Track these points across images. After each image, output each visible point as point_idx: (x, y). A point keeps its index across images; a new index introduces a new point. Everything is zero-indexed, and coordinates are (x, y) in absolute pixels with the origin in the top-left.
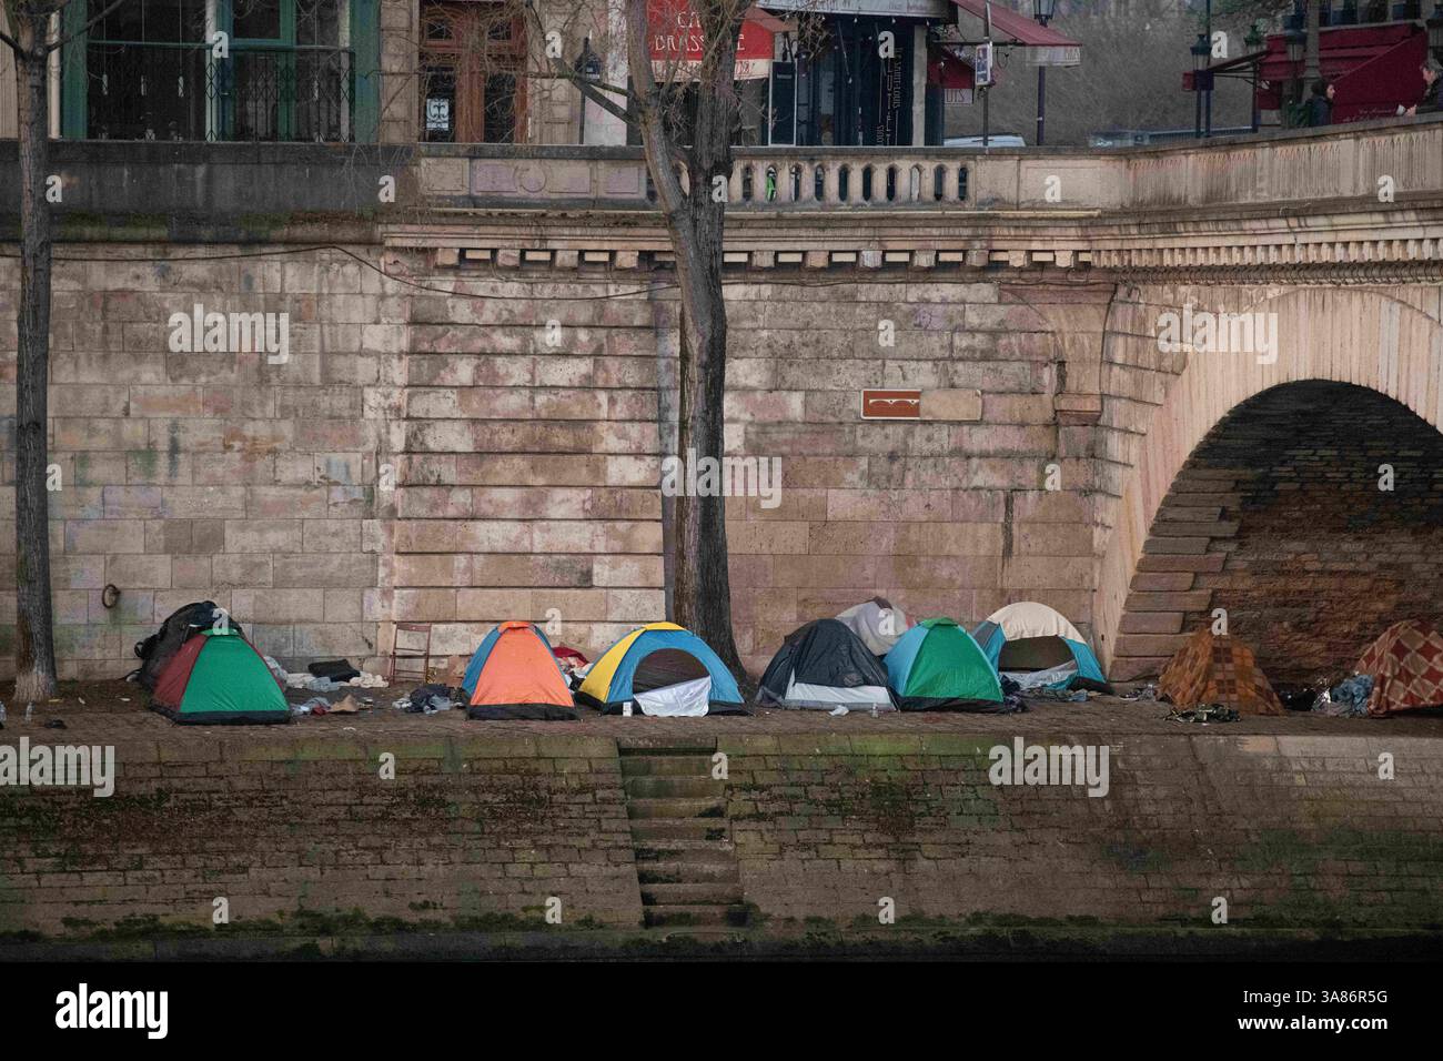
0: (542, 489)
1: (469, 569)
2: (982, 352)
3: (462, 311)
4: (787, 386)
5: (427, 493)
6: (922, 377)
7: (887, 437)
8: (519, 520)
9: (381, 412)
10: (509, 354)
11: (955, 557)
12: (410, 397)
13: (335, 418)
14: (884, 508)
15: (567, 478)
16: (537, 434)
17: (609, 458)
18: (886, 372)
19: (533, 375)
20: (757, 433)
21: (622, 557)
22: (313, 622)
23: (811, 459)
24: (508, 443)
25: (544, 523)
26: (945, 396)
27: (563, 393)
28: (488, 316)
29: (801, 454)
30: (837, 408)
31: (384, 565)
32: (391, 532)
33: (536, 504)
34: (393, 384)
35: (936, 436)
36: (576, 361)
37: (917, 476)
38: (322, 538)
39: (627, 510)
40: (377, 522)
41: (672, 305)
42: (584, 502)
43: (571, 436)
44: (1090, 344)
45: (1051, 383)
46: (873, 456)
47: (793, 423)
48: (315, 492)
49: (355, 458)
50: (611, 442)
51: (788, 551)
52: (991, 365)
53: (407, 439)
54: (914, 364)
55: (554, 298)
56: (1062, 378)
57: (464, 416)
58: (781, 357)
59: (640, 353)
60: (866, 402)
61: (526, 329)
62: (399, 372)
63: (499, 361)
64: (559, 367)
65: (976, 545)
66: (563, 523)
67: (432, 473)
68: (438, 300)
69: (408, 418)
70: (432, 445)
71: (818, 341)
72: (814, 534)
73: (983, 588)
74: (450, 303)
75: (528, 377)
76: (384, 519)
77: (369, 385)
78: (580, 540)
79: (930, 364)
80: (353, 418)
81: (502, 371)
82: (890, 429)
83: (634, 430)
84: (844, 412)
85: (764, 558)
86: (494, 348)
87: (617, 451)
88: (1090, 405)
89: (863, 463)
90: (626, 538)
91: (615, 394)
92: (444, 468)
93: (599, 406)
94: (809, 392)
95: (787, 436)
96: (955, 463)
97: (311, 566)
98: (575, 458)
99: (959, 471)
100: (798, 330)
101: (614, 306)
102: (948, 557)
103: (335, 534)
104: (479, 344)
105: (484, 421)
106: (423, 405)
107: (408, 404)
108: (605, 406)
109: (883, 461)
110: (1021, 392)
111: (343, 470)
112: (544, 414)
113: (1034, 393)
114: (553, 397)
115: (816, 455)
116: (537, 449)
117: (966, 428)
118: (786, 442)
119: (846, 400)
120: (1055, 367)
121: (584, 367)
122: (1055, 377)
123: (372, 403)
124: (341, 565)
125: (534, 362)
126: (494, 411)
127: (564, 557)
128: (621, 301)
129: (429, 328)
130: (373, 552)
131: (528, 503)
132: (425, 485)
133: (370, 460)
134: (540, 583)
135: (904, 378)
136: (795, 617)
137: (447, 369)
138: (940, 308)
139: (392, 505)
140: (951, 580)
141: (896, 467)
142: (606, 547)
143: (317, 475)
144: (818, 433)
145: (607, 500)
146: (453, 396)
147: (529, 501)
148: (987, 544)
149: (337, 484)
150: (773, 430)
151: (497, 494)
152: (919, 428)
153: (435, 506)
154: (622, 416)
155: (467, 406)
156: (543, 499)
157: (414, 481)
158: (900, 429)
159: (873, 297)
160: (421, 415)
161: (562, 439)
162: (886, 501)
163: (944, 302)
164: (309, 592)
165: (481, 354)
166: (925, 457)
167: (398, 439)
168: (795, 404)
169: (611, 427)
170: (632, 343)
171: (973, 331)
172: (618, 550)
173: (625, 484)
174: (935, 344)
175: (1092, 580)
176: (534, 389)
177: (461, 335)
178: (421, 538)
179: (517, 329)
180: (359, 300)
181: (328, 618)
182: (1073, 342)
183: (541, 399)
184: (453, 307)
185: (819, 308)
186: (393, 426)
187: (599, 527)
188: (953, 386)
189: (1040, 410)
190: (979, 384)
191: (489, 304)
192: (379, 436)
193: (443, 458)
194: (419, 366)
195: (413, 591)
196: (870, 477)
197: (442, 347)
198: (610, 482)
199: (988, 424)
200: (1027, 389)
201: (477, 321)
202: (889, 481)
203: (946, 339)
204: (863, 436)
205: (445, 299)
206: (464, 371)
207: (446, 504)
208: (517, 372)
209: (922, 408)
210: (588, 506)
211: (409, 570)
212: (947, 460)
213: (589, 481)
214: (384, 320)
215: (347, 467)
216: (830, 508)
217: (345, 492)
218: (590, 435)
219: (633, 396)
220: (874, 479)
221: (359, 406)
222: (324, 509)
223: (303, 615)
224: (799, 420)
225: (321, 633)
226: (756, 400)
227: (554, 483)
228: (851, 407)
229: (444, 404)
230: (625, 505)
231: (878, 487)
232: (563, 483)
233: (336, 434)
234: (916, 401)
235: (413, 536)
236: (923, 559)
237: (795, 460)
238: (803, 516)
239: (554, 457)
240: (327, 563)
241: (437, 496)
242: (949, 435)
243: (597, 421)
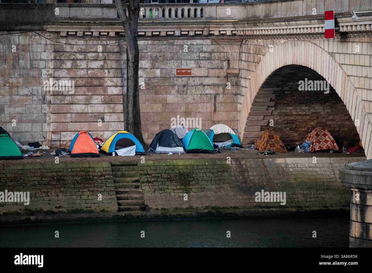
0: (90, 96)
1: (71, 117)
2: (208, 58)
3: (68, 48)
4: (156, 67)
5: (59, 97)
6: (192, 65)
7: (182, 81)
8: (84, 104)
9: (46, 76)
10: (81, 60)
11: (201, 112)
12: (54, 72)
13: (34, 77)
14: (182, 100)
15: (97, 93)
16: (89, 81)
17: (108, 87)
18: (182, 63)
19: (87, 65)
20: (148, 80)
21: (112, 114)
22: (29, 132)
23: (162, 87)
24: (81, 84)
25: (91, 105)
26: (198, 70)
27: (95, 70)
28: (75, 50)
29: (160, 86)
30: (169, 73)
31: (48, 116)
32: (50, 108)
33: (89, 100)
34: (50, 68)
35: (195, 80)
36: (99, 61)
37: (191, 91)
38: (31, 109)
40: (46, 105)
41: (124, 46)
42: (102, 99)
43: (98, 81)
44: (236, 55)
45: (226, 65)
46: (179, 86)
47: (157, 77)
48: (29, 97)
49: (40, 88)
50: (109, 83)
51: (157, 111)
52: (210, 61)
54: (189, 61)
55: (93, 45)
56: (229, 64)
57: (69, 76)
58: (154, 60)
59: (116, 59)
60: (177, 71)
61: (85, 53)
62: (51, 65)
63: (78, 62)
64: (94, 63)
65: (207, 109)
66: (96, 105)
67: (60, 92)
68: (61, 45)
69: (54, 77)
71: (164, 55)
72: (164, 107)
73: (208, 120)
74: (64, 46)
75: (86, 66)
76: (48, 104)
77: (43, 69)
78: (101, 109)
79: (194, 61)
80: (39, 77)
81: (79, 65)
82: (183, 79)
83: (115, 80)
84: (171, 74)
85: (151, 114)
86: (77, 58)
87: (110, 85)
88: (236, 72)
89: (176, 88)
90: (113, 108)
91: (110, 70)
93: (105, 73)
94: (162, 69)
95: (156, 81)
96: (201, 87)
97: (28, 117)
98: (99, 87)
99: (202, 90)
100: (159, 52)
101: (109, 47)
102: (199, 112)
103: (35, 108)
104: (73, 57)
105: (74, 78)
106: (58, 74)
107: (54, 73)
108: (107, 74)
109: (182, 87)
110: (218, 68)
111: (36, 91)
112: (90, 76)
113: (221, 68)
114: (93, 71)
115: (164, 86)
116: (89, 85)
117: (203, 78)
118: (156, 82)
119: (171, 71)
120: (227, 61)
121: (101, 63)
122: (227, 64)
123: (44, 73)
124: (36, 117)
125: (88, 62)
126: (77, 75)
127: (97, 114)
128: (111, 45)
129: (59, 53)
130: (45, 113)
131: (87, 100)
132: (59, 95)
134: (90, 121)
135: (187, 65)
136: (159, 129)
137: (64, 64)
138: (196, 46)
139: (50, 100)
141: (185, 88)
142: (108, 111)
143: (29, 93)
144: (164, 80)
145: (108, 98)
146: (66, 71)
147: (87, 99)
148: (210, 109)
149: (35, 95)
150: (152, 79)
151: (78, 97)
152: (191, 78)
153: (61, 101)
154: (112, 76)
155: (70, 74)
156: (91, 98)
157: (56, 94)
158: (186, 79)
159: (178, 44)
160: (57, 76)
161: (96, 82)
162: (183, 98)
163: (197, 45)
164: (28, 124)
165: (73, 60)
166: (193, 86)
168: (158, 72)
169: (109, 79)
170: (114, 57)
171: (205, 52)
172: (111, 112)
173: (113, 94)
174: (195, 56)
175: (237, 118)
176: (88, 69)
177: (68, 55)
178: (58, 109)
179: (83, 53)
180: (40, 46)
181: (33, 131)
182: (232, 55)
183: (90, 72)
184: (65, 47)
185: (164, 46)
187: (106, 106)
188: (200, 67)
189: (223, 73)
190: (207, 66)
191: (75, 46)
194: (56, 63)
195: (56, 123)
196: (178, 92)
197: (63, 58)
198: (109, 94)
199: (209, 77)
200: (220, 68)
201: (72, 51)
202: (183, 91)
203: (198, 54)
204: (176, 81)
205: (63, 45)
206: (69, 64)
207: (64, 100)
208: (83, 64)
209: (192, 73)
210: (103, 100)
211: (55, 118)
212: (199, 87)
213: (103, 93)
214: (47, 51)
215: (37, 90)
216: (168, 100)
217: (37, 97)
218: (103, 81)
219: (114, 71)
220: (179, 92)
221: (40, 74)
222: (31, 102)
223: (26, 130)
224: (159, 76)
225: (31, 135)
226: (147, 71)
227: (94, 94)
228: (173, 73)
229: (64, 73)
230: (113, 100)
231: (180, 94)
232: (96, 94)
233: (34, 82)
234: (190, 71)
235: (56, 109)
236: (192, 113)
237: (158, 87)
238: (160, 102)
239: (93, 87)
240: (32, 116)
241: (62, 98)
242: (199, 80)
243: (105, 77)
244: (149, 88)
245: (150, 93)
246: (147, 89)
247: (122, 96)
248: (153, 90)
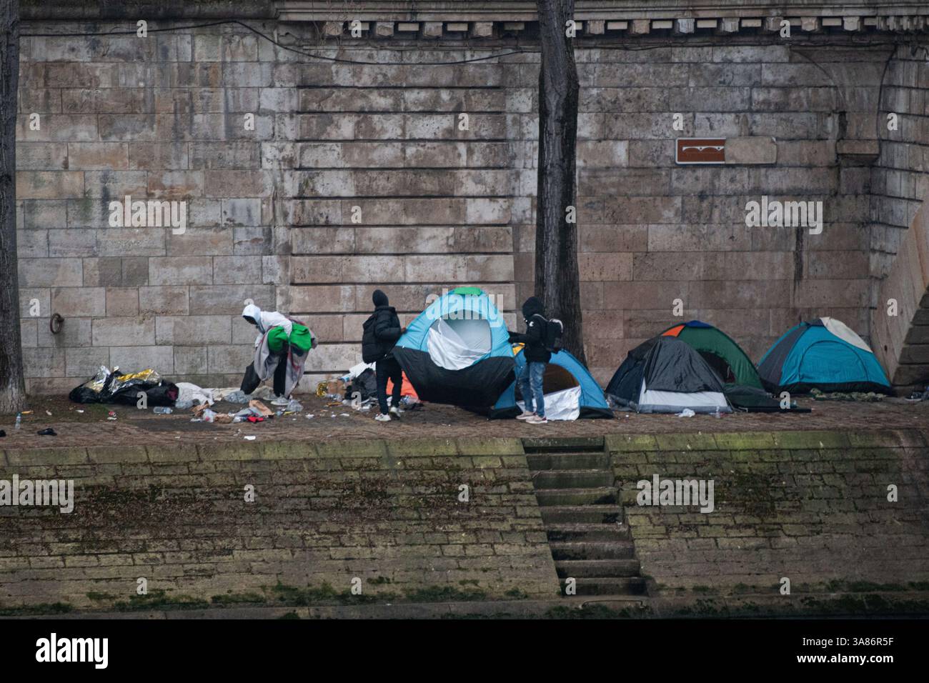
0: (413, 228)
1: (353, 297)
2: (776, 104)
3: (344, 76)
4: (613, 137)
5: (317, 232)
6: (726, 127)
7: (697, 179)
8: (394, 255)
9: (276, 163)
10: (385, 112)
11: (755, 281)
12: (302, 150)
13: (238, 169)
14: (695, 240)
15: (433, 218)
16: (408, 179)
17: (469, 200)
18: (696, 123)
19: (403, 129)
20: (589, 178)
22: (223, 344)
23: (634, 200)
24: (383, 189)
25: (415, 257)
26: (744, 143)
27: (429, 145)
28: (366, 80)
29: (626, 194)
30: (655, 155)
31: (281, 294)
32: (286, 266)
33: (409, 240)
34: (287, 139)
35: (738, 178)
36: (439, 117)
39: (484, 245)
40: (274, 258)
41: (517, 68)
42: (448, 238)
43: (436, 182)
44: (868, 96)
45: (834, 130)
46: (685, 195)
47: (619, 167)
48: (223, 233)
49: (256, 204)
50: (470, 187)
51: (616, 278)
52: (783, 115)
53: (300, 186)
54: (719, 116)
55: (420, 63)
56: (843, 126)
57: (348, 165)
58: (609, 112)
59: (493, 109)
60: (680, 149)
61: (398, 91)
62: (290, 129)
63: (376, 118)
64: (425, 122)
65: (773, 270)
66: (431, 257)
67: (321, 215)
68: (325, 66)
69: (301, 168)
70: (321, 191)
71: (639, 97)
72: (637, 262)
73: (778, 307)
74: (334, 68)
75: (399, 132)
76: (280, 255)
77: (266, 141)
78: (445, 270)
79: (733, 115)
80: (253, 169)
81: (378, 127)
82: (700, 172)
83: (489, 176)
84: (661, 158)
85: (597, 285)
86: (371, 107)
87: (475, 194)
88: (870, 149)
89: (678, 201)
90: (483, 269)
91: (472, 145)
92: (331, 210)
93: (459, 155)
94: (632, 141)
95: (614, 179)
96: (754, 200)
97: (220, 295)
98: (439, 200)
100: (623, 88)
101: (471, 69)
102: (749, 281)
103: (240, 269)
104: (359, 104)
105: (364, 170)
106: (312, 157)
107: (301, 156)
108: (464, 157)
109: (695, 201)
110: (808, 139)
111: (245, 213)
112: (413, 164)
113: (820, 139)
114: (421, 149)
115: (638, 195)
116: (408, 193)
117: (763, 171)
118: (613, 185)
119: (663, 148)
120: (837, 117)
121: (446, 122)
122: (837, 125)
123: (269, 155)
124: (245, 295)
125: (405, 119)
126: (372, 161)
127: (432, 286)
128: (477, 65)
129: (317, 91)
130: (271, 283)
131: (401, 240)
132: (315, 226)
133: (268, 205)
134: (412, 309)
135: (711, 127)
136: (621, 334)
137: (333, 126)
138: (740, 68)
139: (287, 243)
140: (752, 301)
141: (705, 204)
142: (467, 277)
143: (224, 218)
144: (640, 176)
145: (467, 236)
146: (338, 148)
148: (781, 270)
149: (241, 225)
150: (603, 174)
151: (375, 232)
152: (723, 172)
153: (323, 243)
154: (479, 164)
155: (350, 157)
156: (413, 236)
157: (306, 222)
158: (708, 172)
159: (685, 59)
160: (312, 165)
161: (429, 184)
162: (697, 233)
163: (744, 62)
164: (219, 318)
165: (361, 112)
166: (729, 196)
167: (291, 186)
168: (620, 152)
169: (469, 174)
170: (486, 101)
171: (768, 87)
172: (477, 278)
173: (482, 222)
174: (736, 98)
175: (869, 299)
176: (405, 141)
177: (344, 96)
178: (313, 271)
179: (391, 90)
180: (257, 67)
181: (236, 340)
182: (853, 94)
183: (411, 150)
184: (337, 72)
185: (640, 68)
186: (287, 175)
187: (461, 260)
188: (752, 134)
189: (825, 153)
190: (773, 133)
191: (366, 69)
192: (275, 183)
193: (330, 202)
194: (309, 123)
195: (308, 316)
196: (683, 214)
197: (328, 107)
198: (469, 222)
199: (781, 166)
200: (814, 136)
201: (356, 84)
202: (699, 214)
203: (746, 93)
204: (678, 178)
205: (330, 66)
206: (347, 127)
207: (333, 241)
208: (391, 127)
209: (727, 154)
210: (451, 242)
211: (304, 300)
212: (748, 198)
213: (451, 221)
214: (277, 84)
215: (249, 210)
216: (650, 241)
217: (248, 232)
218: (452, 180)
219: (488, 146)
220: (687, 215)
221: (258, 158)
222: (230, 247)
223: (215, 339)
224: (624, 165)
225: (230, 354)
226: (588, 149)
227: (423, 222)
228: (667, 154)
229: (330, 156)
230: (482, 240)
231: (690, 222)
232: (430, 222)
233: (239, 182)
234: (721, 148)
235: (306, 269)
236: (728, 283)
237: (620, 200)
238: (628, 248)
239: (422, 200)
240: (234, 293)
241: (325, 235)
242: (749, 177)
243: (458, 168)
244: (591, 203)
245: (595, 218)
246: (586, 205)
247: (510, 228)
248: (603, 209)
